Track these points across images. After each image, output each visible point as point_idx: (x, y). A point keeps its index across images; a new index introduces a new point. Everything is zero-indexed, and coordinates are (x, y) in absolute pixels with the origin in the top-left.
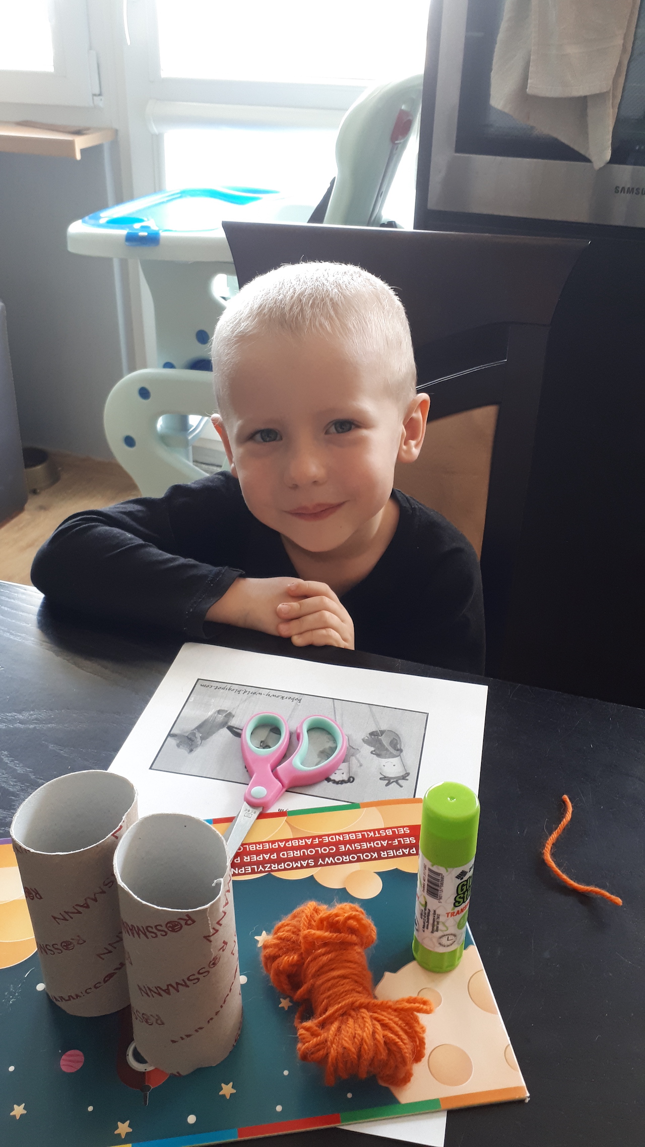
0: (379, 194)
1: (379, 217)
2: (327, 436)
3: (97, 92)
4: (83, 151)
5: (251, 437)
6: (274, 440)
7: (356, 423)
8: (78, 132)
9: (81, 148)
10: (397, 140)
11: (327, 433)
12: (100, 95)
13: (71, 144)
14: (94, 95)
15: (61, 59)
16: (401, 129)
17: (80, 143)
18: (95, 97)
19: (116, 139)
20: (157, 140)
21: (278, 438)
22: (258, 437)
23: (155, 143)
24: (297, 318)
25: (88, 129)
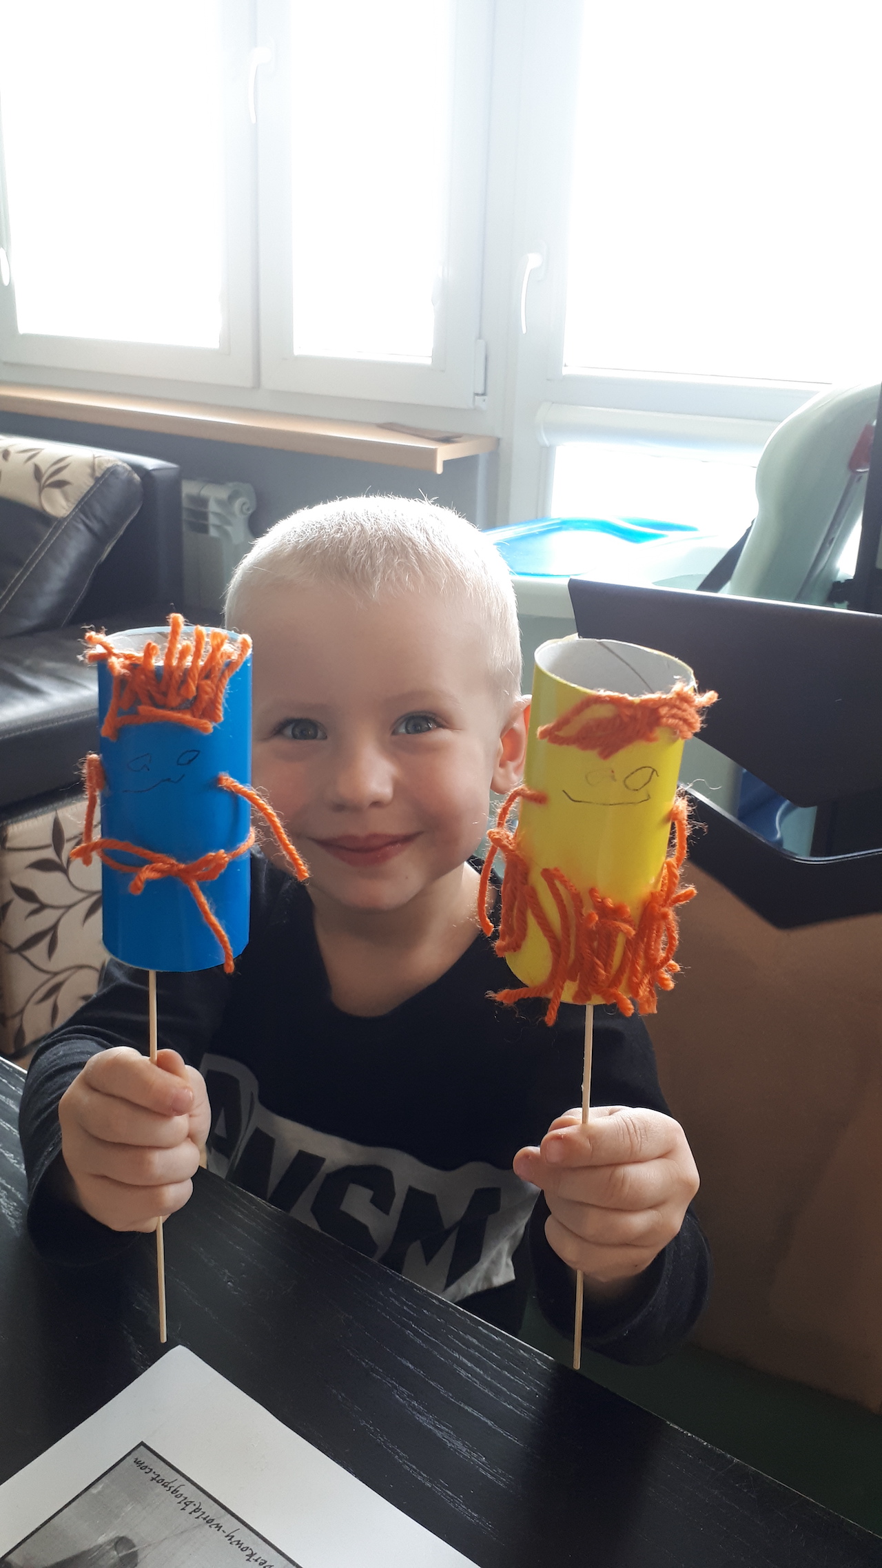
0: (828, 541)
1: (828, 572)
2: (394, 738)
3: (480, 391)
4: (446, 463)
5: (278, 730)
6: (314, 737)
7: (439, 720)
8: (447, 440)
9: (445, 459)
11: (394, 733)
12: (484, 394)
13: (433, 453)
14: (477, 394)
15: (443, 350)
17: (444, 453)
18: (476, 397)
19: (496, 450)
20: (545, 455)
21: (320, 734)
22: (288, 731)
23: (545, 457)
24: (364, 566)
25: (460, 436)
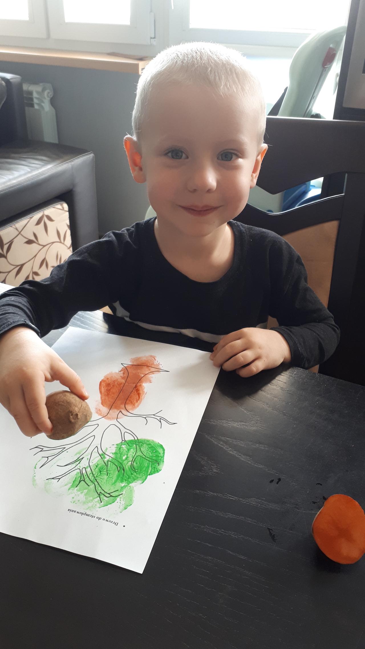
0: (313, 97)
1: (311, 111)
3: (153, 36)
8: (141, 59)
10: (326, 65)
11: (218, 158)
15: (135, 18)
16: (329, 58)
17: (142, 65)
18: (152, 39)
21: (184, 156)
25: (146, 57)
